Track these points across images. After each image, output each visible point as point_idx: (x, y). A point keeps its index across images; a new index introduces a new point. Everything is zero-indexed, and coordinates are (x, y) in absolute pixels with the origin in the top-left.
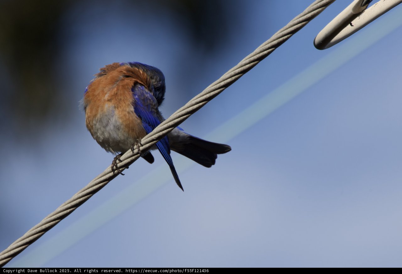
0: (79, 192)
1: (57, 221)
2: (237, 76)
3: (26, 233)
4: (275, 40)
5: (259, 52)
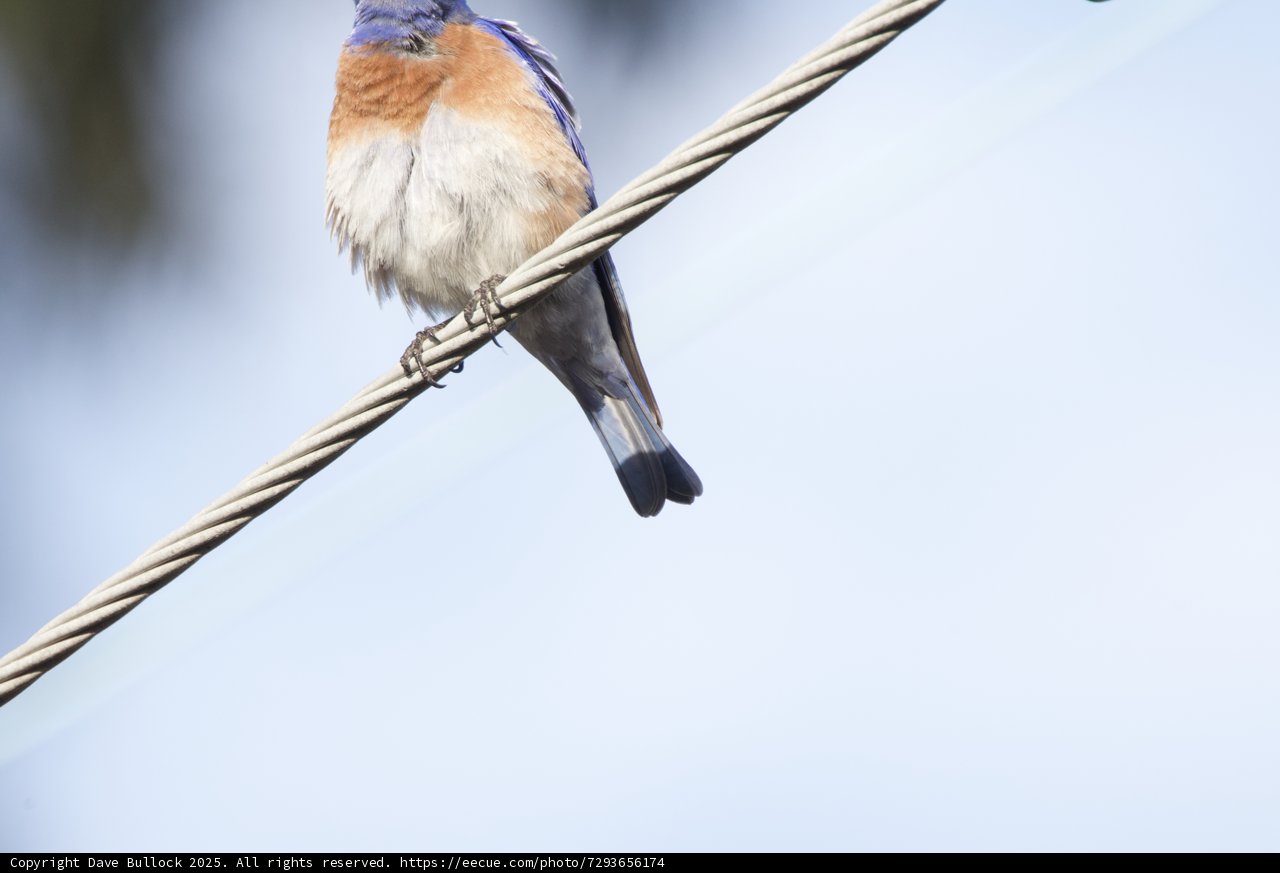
2: (826, 77)
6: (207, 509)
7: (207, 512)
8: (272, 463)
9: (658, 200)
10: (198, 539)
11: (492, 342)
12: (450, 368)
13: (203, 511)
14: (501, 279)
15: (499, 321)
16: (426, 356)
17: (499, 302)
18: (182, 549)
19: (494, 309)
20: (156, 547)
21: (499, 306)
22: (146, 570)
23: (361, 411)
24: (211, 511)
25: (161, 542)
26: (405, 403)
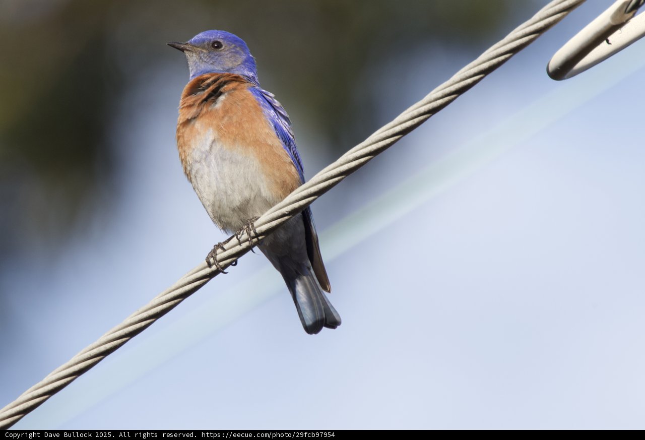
0: (160, 295)
1: (124, 339)
2: (422, 118)
3: (74, 357)
4: (484, 62)
5: (459, 79)
6: (108, 333)
7: (108, 335)
8: (141, 310)
9: (336, 179)
10: (103, 348)
11: (251, 251)
12: (230, 264)
13: (106, 334)
14: (257, 219)
15: (255, 240)
16: (219, 257)
17: (255, 230)
18: (95, 353)
19: (252, 233)
20: (82, 352)
21: (255, 232)
22: (77, 364)
23: (185, 285)
24: (110, 334)
25: (84, 350)
26: (208, 281)
